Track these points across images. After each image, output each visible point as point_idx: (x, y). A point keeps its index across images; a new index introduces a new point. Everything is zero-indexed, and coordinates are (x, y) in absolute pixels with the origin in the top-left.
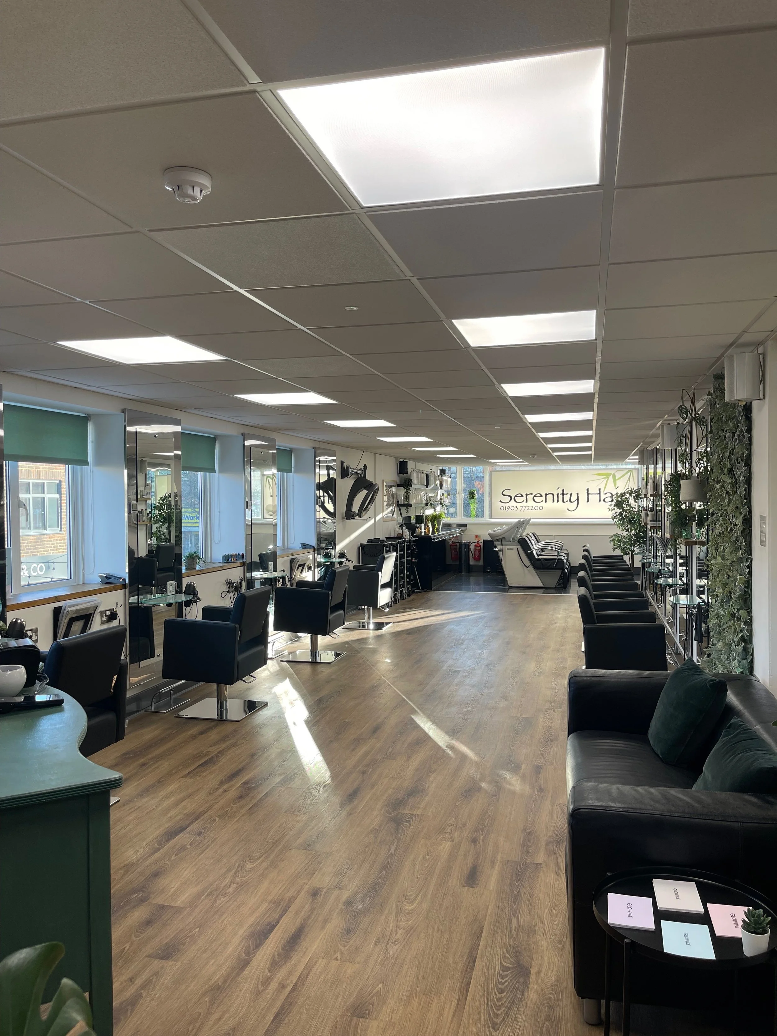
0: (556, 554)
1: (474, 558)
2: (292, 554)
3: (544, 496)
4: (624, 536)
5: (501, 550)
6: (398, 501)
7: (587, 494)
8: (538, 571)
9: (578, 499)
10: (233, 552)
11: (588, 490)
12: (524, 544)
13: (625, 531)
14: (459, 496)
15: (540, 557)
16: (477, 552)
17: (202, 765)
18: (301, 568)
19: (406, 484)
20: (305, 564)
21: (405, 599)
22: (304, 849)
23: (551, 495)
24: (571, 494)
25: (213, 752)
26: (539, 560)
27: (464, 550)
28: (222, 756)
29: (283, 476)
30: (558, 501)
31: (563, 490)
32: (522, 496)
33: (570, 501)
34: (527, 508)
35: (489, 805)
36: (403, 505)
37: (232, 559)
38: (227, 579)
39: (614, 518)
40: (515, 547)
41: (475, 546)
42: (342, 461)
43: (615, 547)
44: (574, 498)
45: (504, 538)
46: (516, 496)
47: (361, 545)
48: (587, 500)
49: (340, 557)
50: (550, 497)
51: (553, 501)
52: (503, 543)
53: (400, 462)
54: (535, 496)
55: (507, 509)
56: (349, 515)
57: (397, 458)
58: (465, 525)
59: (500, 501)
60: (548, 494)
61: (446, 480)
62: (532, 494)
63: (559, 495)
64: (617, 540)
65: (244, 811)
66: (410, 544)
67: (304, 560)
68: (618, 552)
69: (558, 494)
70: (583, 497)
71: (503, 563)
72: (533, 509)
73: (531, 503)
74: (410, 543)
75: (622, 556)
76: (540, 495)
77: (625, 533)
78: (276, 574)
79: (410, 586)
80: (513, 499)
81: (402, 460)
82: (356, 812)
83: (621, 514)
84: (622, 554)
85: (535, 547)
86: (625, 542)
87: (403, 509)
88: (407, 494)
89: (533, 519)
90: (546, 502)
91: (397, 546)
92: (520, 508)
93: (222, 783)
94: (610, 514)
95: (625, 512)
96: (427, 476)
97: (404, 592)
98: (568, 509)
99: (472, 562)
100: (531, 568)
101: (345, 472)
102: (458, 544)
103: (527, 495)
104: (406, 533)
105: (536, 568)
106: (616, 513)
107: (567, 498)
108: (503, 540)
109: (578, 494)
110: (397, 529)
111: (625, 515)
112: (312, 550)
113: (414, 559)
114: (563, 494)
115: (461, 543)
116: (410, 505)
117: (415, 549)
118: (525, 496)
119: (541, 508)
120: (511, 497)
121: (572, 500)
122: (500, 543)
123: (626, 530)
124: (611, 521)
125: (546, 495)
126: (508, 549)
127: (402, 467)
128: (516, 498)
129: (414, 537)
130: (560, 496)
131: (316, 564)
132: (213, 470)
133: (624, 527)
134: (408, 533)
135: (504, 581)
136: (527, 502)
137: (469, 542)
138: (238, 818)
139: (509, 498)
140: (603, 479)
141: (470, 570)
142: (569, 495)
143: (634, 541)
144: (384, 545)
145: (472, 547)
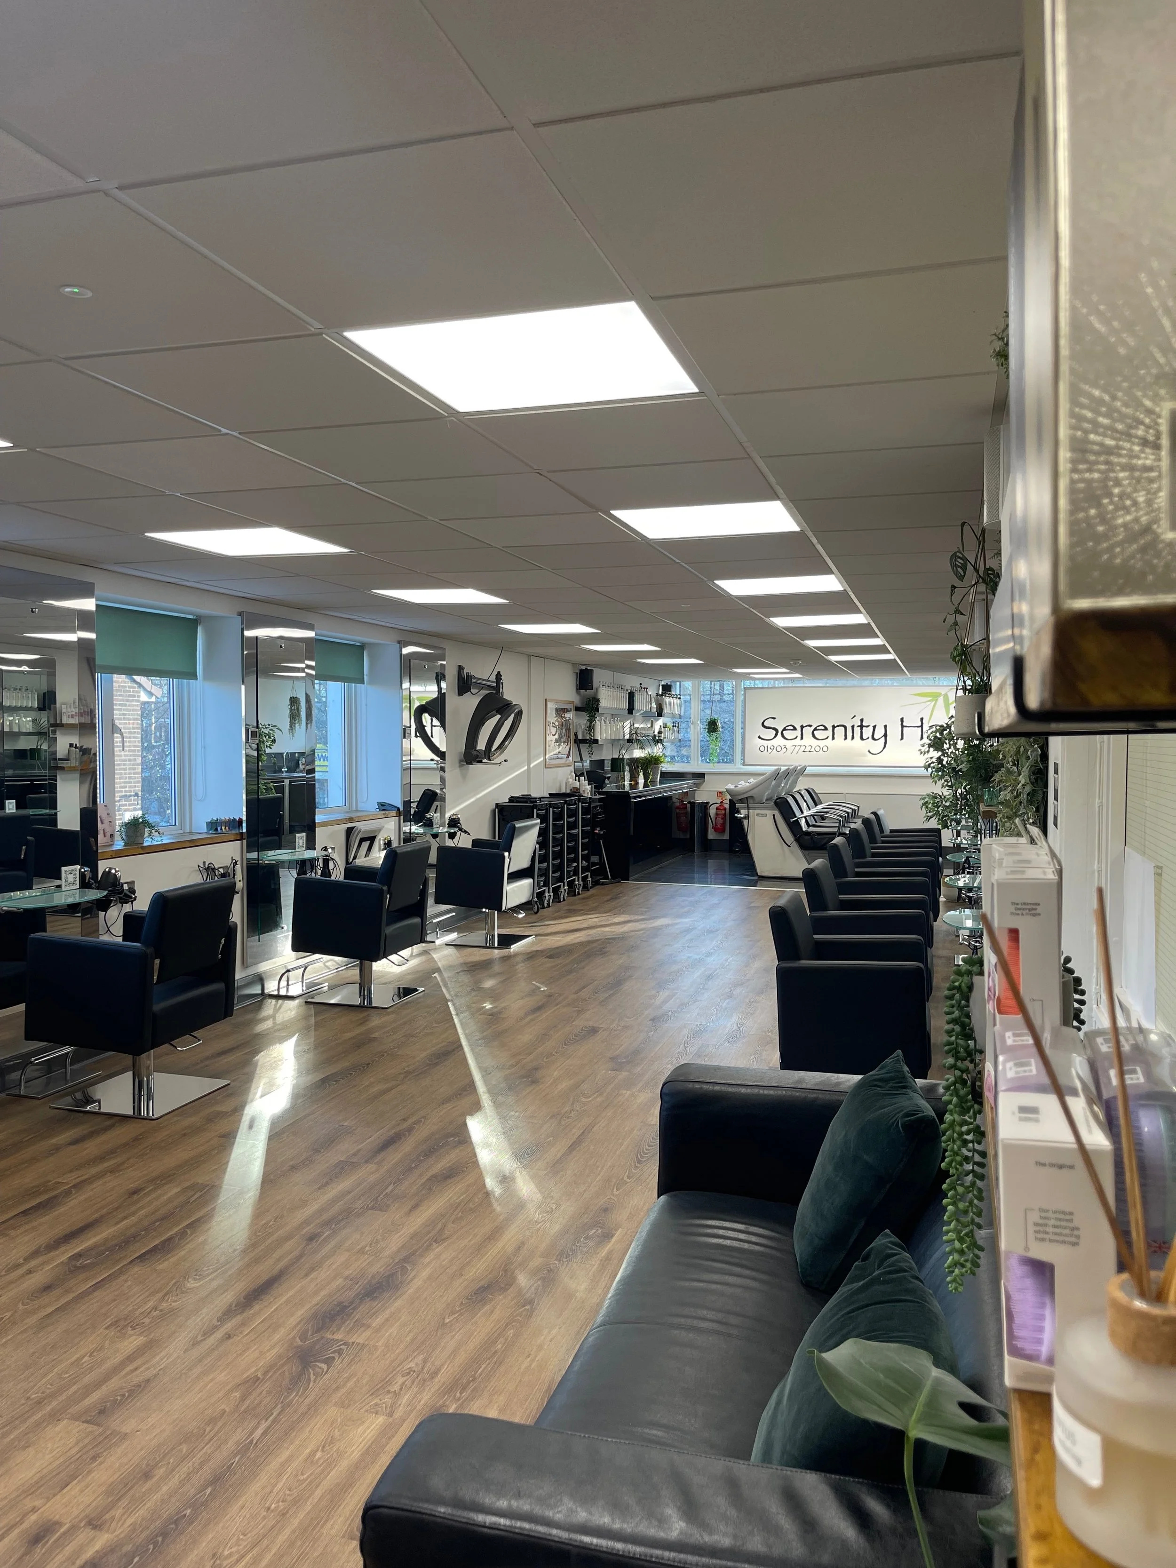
0: (837, 825)
1: (716, 829)
2: (351, 820)
3: (830, 729)
4: (945, 797)
5: (747, 817)
6: (576, 735)
7: (900, 727)
8: (806, 852)
9: (885, 735)
10: (225, 816)
11: (902, 720)
12: (783, 807)
13: (947, 788)
14: (695, 728)
15: (811, 829)
16: (719, 819)
17: (25, 1213)
18: (366, 845)
19: (590, 707)
20: (375, 837)
21: (579, 894)
22: (83, 1422)
23: (843, 728)
24: (874, 727)
25: (67, 1184)
26: (808, 833)
27: (698, 814)
28: (75, 1193)
29: (350, 689)
30: (853, 738)
31: (862, 720)
32: (795, 729)
33: (873, 738)
34: (803, 748)
35: (507, 1325)
36: (584, 741)
37: (223, 828)
38: (204, 863)
39: (927, 767)
40: (769, 813)
41: (717, 809)
42: (460, 666)
43: (929, 814)
44: (879, 733)
45: (752, 797)
46: (784, 729)
47: (497, 804)
48: (900, 737)
49: (450, 826)
50: (840, 731)
51: (846, 738)
52: (750, 805)
53: (581, 671)
54: (815, 729)
55: (770, 751)
56: (471, 756)
57: (574, 664)
58: (702, 776)
59: (759, 737)
60: (838, 726)
61: (670, 704)
62: (810, 726)
63: (855, 728)
64: (933, 803)
65: (32, 1320)
66: (590, 805)
67: (375, 831)
68: (933, 824)
69: (853, 727)
70: (894, 732)
71: (750, 838)
72: (813, 750)
73: (808, 740)
74: (590, 803)
75: (938, 831)
76: (823, 728)
77: (946, 792)
78: (309, 854)
79: (589, 873)
80: (779, 734)
81: (584, 668)
82: (241, 1333)
83: (940, 761)
84: (940, 826)
85: (805, 813)
86: (945, 806)
87: (584, 748)
88: (591, 723)
89: (809, 766)
90: (833, 738)
91: (563, 808)
92: (790, 748)
93: (35, 1254)
94: (921, 760)
95: (948, 756)
96: (631, 695)
97: (577, 883)
98: (869, 751)
99: (712, 835)
100: (795, 846)
101: (464, 685)
102: (688, 806)
103: (802, 727)
104: (587, 789)
105: (803, 847)
106: (931, 758)
107: (867, 732)
108: (750, 801)
109: (885, 727)
110: (571, 780)
111: (947, 762)
112: (394, 813)
113: (598, 829)
114: (862, 726)
115: (693, 804)
116: (596, 741)
117: (600, 814)
118: (799, 729)
119: (825, 749)
120: (777, 731)
121: (876, 737)
122: (745, 805)
123: (949, 786)
124: (923, 772)
125: (834, 727)
126: (758, 815)
127: (584, 679)
128: (784, 732)
129: (600, 793)
130: (857, 730)
131: (402, 837)
132: (193, 675)
133: (946, 781)
134: (589, 787)
135: (750, 867)
136: (802, 738)
137: (707, 803)
138: (10, 1337)
139: (774, 732)
140: (929, 703)
141: (708, 847)
142: (871, 728)
143: (961, 806)
144: (534, 807)
145: (712, 811)
